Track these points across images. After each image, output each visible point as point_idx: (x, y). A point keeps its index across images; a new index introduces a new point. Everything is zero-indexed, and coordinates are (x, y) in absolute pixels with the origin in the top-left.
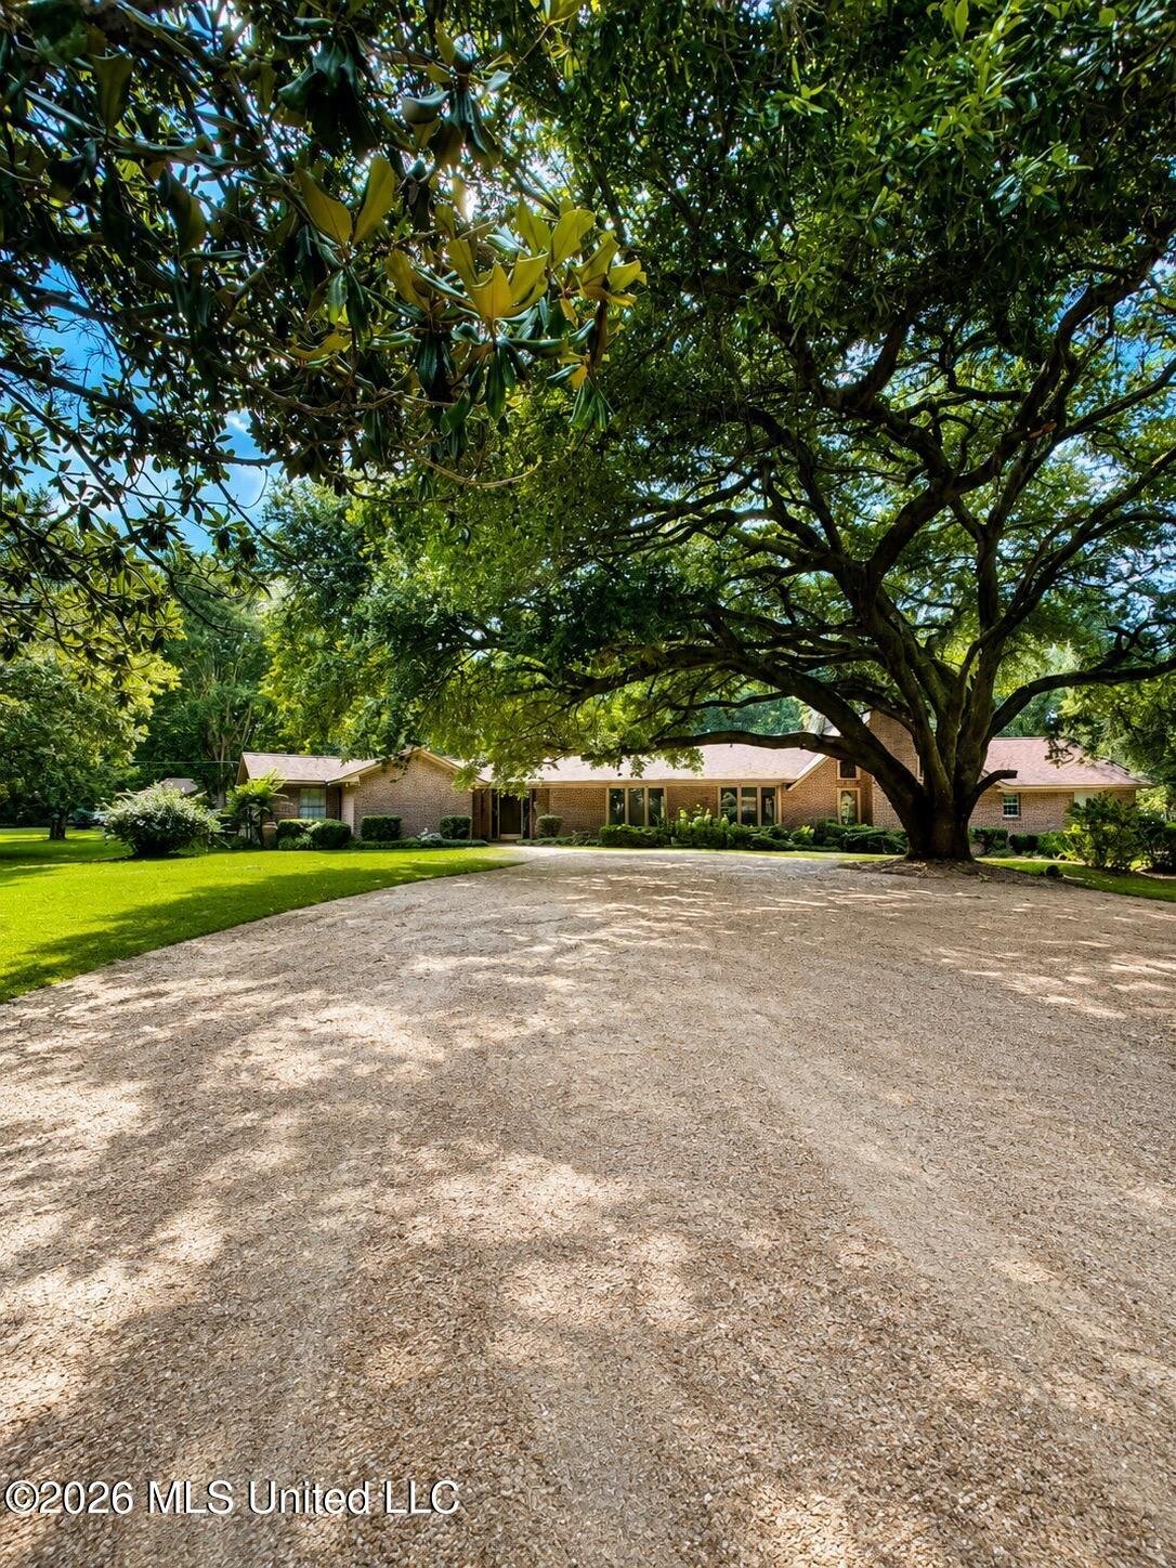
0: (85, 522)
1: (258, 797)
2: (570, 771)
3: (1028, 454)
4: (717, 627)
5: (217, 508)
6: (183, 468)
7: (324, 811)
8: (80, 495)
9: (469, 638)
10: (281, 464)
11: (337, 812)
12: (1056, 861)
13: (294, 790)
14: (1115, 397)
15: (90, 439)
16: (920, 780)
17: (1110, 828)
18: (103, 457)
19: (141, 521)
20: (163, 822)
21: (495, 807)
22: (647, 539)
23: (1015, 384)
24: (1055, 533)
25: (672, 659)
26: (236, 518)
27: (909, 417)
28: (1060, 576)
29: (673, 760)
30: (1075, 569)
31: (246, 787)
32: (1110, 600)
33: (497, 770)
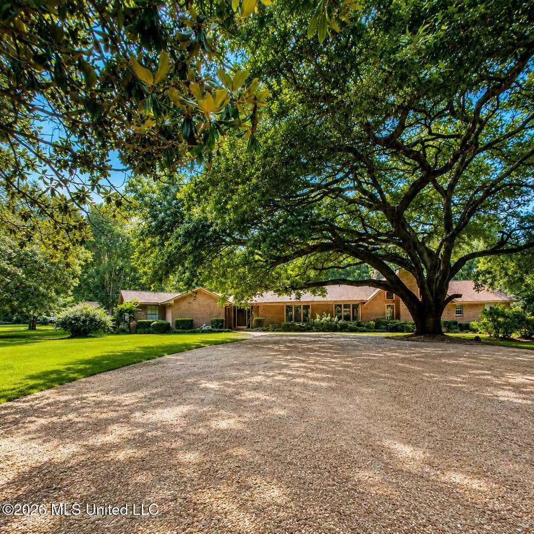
0: (53, 194)
1: (127, 310)
2: (269, 297)
3: (463, 160)
4: (334, 234)
5: (107, 188)
6: (92, 173)
7: (157, 316)
8: (51, 184)
9: (224, 241)
10: (132, 170)
11: (163, 316)
12: (477, 334)
13: (144, 307)
14: (501, 134)
15: (54, 162)
16: (420, 299)
17: (501, 319)
18: (60, 169)
19: (75, 193)
20: (84, 321)
21: (235, 314)
22: (304, 199)
23: (457, 131)
24: (476, 192)
25: (314, 248)
26: (113, 192)
27: (413, 146)
28: (478, 210)
29: (314, 292)
30: (484, 207)
31: (122, 306)
32: (500, 220)
33: (236, 298)
